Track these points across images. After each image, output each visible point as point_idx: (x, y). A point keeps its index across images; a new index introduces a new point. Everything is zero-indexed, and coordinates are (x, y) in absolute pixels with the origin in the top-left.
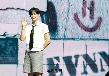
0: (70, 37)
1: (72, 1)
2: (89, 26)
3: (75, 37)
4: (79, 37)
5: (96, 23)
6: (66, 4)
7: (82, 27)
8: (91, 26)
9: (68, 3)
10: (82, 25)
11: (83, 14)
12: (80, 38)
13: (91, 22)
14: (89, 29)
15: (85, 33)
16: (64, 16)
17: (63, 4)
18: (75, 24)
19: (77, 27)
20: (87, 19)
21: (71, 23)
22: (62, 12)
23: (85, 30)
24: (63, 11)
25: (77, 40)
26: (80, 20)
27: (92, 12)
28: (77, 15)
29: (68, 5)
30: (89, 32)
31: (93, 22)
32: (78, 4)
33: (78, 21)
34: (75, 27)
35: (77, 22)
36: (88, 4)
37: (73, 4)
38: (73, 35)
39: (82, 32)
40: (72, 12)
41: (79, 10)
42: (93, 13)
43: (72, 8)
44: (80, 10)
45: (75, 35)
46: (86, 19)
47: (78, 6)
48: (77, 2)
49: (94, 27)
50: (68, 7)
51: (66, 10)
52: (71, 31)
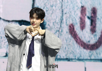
0: (63, 57)
1: (67, 8)
2: (89, 42)
3: (71, 56)
4: (75, 56)
5: (99, 38)
6: (58, 11)
7: (80, 43)
8: (93, 41)
9: (61, 9)
10: (80, 40)
11: (82, 26)
12: (77, 58)
13: (92, 36)
14: (90, 46)
15: (83, 51)
16: (56, 27)
17: (54, 12)
18: (70, 39)
19: (73, 44)
20: (87, 32)
21: (65, 38)
22: (53, 23)
23: (84, 48)
24: (54, 21)
25: (73, 60)
26: (78, 34)
27: (93, 23)
28: (73, 26)
29: (61, 13)
30: (89, 51)
31: (94, 37)
32: (75, 12)
33: (74, 35)
34: (70, 43)
35: (73, 37)
36: (89, 12)
37: (68, 12)
38: (67, 54)
39: (80, 49)
40: (66, 22)
41: (75, 19)
42: (95, 24)
43: (66, 17)
44: (77, 19)
45: (70, 53)
46: (85, 32)
47: (74, 14)
48: (73, 9)
49: (96, 43)
50: (61, 15)
51: (58, 20)
52: (66, 48)
